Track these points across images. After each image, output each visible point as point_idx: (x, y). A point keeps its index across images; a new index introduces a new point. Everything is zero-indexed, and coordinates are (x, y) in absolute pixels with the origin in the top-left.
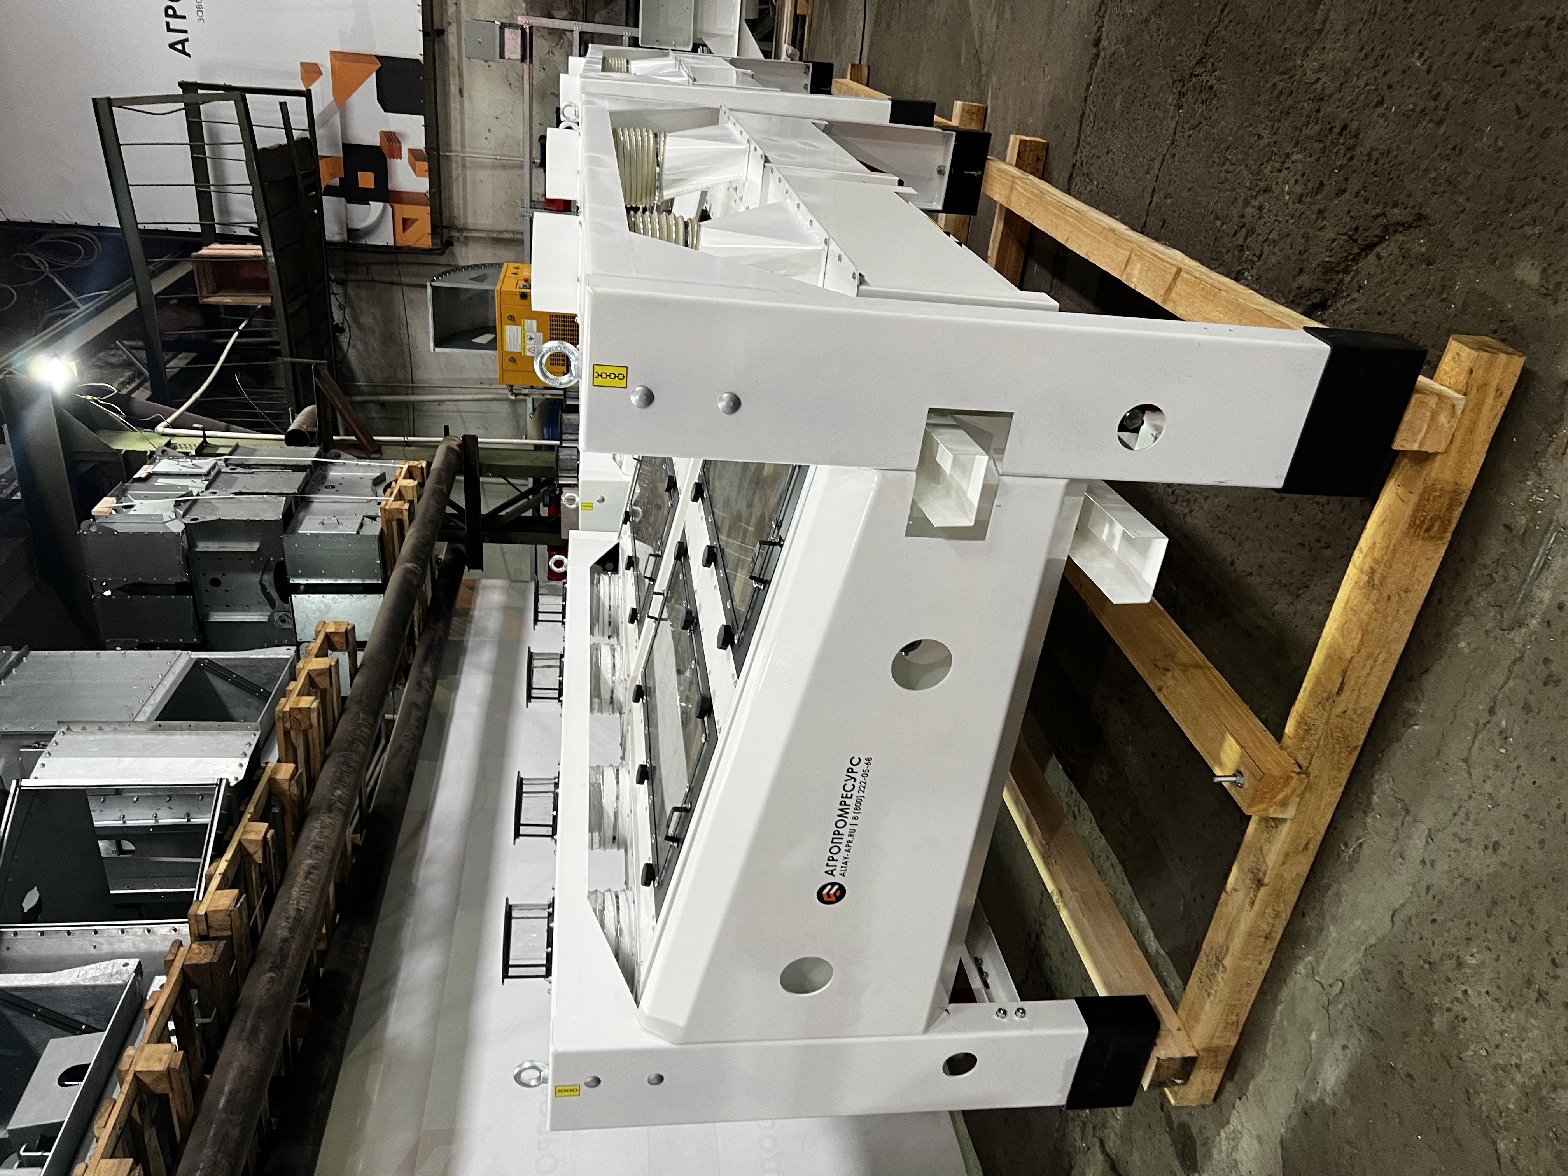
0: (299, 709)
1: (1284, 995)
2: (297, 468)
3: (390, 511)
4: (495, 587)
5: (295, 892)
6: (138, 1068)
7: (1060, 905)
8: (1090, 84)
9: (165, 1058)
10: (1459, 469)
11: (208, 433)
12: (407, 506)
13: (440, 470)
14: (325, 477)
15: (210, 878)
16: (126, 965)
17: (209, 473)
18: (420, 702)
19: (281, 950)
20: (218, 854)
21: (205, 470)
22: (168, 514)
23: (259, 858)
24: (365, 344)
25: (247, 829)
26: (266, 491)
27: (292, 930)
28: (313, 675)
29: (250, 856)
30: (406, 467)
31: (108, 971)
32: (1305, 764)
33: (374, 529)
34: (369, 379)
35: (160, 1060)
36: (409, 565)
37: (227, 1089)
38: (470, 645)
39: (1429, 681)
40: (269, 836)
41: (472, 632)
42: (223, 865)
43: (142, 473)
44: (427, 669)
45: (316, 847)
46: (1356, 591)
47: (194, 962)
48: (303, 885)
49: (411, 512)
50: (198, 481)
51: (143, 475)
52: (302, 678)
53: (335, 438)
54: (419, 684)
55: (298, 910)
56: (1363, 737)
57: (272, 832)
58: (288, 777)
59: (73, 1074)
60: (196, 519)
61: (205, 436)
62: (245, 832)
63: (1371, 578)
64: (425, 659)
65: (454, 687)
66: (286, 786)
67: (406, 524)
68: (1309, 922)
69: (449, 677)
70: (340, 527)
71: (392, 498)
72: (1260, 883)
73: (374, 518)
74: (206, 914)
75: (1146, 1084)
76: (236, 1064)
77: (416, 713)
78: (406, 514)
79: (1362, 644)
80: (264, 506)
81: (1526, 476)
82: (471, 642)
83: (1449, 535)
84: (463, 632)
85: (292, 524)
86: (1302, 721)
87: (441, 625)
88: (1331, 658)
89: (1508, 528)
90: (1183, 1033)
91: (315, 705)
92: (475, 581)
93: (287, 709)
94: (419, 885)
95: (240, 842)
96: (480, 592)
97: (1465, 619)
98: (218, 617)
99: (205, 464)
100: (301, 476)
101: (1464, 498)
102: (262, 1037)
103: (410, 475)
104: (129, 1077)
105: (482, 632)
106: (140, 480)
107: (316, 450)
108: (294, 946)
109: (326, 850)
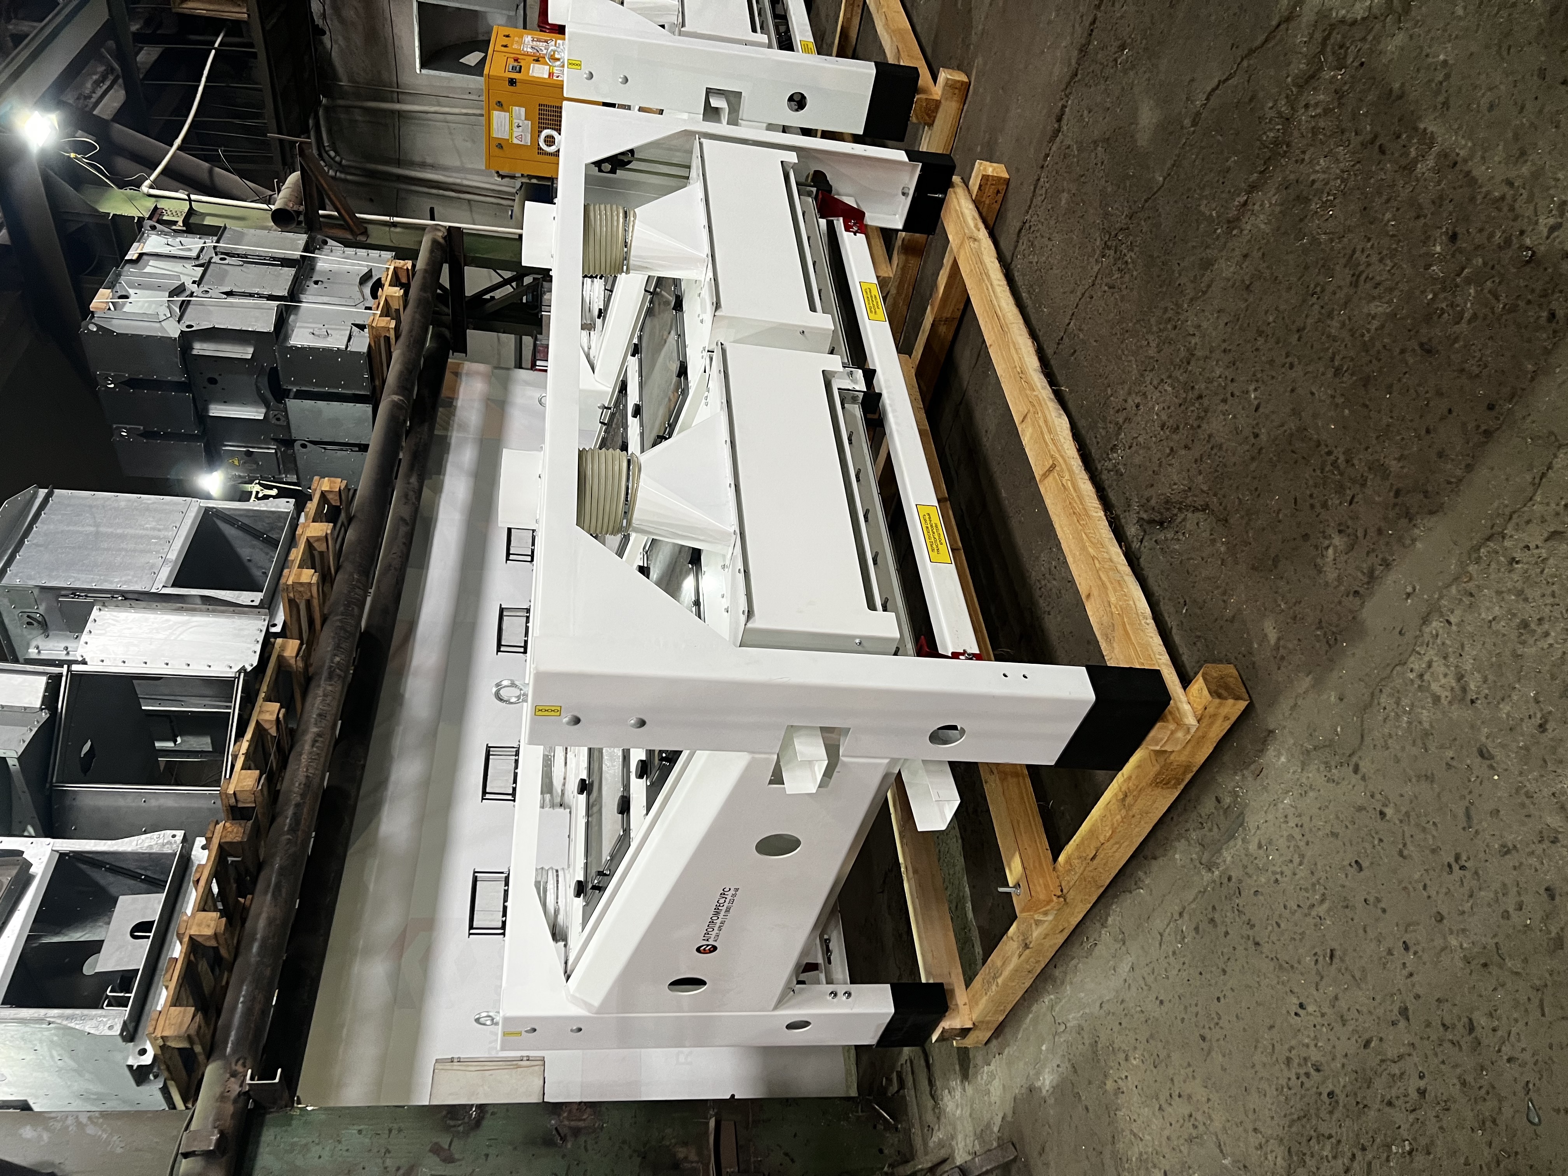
0: (302, 584)
1: (1035, 1008)
2: (286, 262)
3: (377, 328)
4: (478, 373)
5: (304, 758)
6: (192, 932)
7: (904, 876)
8: (1047, 155)
9: (213, 924)
10: (1193, 754)
11: (193, 197)
12: (393, 324)
13: (426, 271)
14: (313, 269)
15: (235, 757)
16: (174, 836)
17: (198, 257)
18: (407, 517)
19: (295, 814)
20: (240, 734)
21: (194, 254)
22: (164, 311)
23: (273, 732)
24: (347, 39)
25: (264, 709)
26: (256, 290)
27: (303, 795)
28: (311, 540)
29: (266, 730)
30: (392, 268)
31: (161, 841)
32: (1065, 891)
33: (361, 344)
34: (351, 79)
35: (209, 926)
36: (396, 398)
37: (259, 936)
38: (453, 441)
39: (1155, 865)
40: (281, 716)
41: (455, 426)
42: (245, 745)
43: (132, 254)
44: (413, 480)
45: (320, 715)
46: (1114, 801)
47: (228, 840)
48: (311, 753)
49: (397, 329)
50: (189, 265)
51: (135, 257)
52: (302, 545)
53: (321, 212)
54: (406, 496)
55: (307, 777)
56: (1108, 881)
57: (283, 710)
58: (294, 654)
59: (142, 927)
60: (191, 326)
61: (190, 200)
62: (260, 712)
63: (1123, 800)
64: (411, 468)
65: (438, 489)
66: (292, 661)
67: (393, 341)
68: (1057, 973)
69: (434, 476)
70: (329, 339)
71: (379, 312)
72: (1026, 946)
73: (362, 327)
74: (234, 793)
75: (934, 1038)
76: (264, 916)
77: (403, 529)
78: (392, 333)
79: (1111, 837)
80: (257, 313)
81: (1235, 774)
82: (455, 437)
83: (1182, 787)
84: (447, 425)
85: (283, 331)
86: (1068, 860)
87: (426, 428)
88: (1092, 832)
89: (1218, 800)
90: (967, 1007)
91: (314, 580)
92: (459, 364)
93: (290, 582)
94: (407, 695)
95: (257, 721)
96: (464, 378)
97: (1183, 841)
98: (217, 411)
99: (193, 244)
100: (289, 273)
101: (1195, 769)
102: (284, 891)
103: (396, 281)
104: (186, 939)
105: (463, 427)
106: (131, 261)
107: (302, 239)
108: (305, 810)
109: (328, 718)
